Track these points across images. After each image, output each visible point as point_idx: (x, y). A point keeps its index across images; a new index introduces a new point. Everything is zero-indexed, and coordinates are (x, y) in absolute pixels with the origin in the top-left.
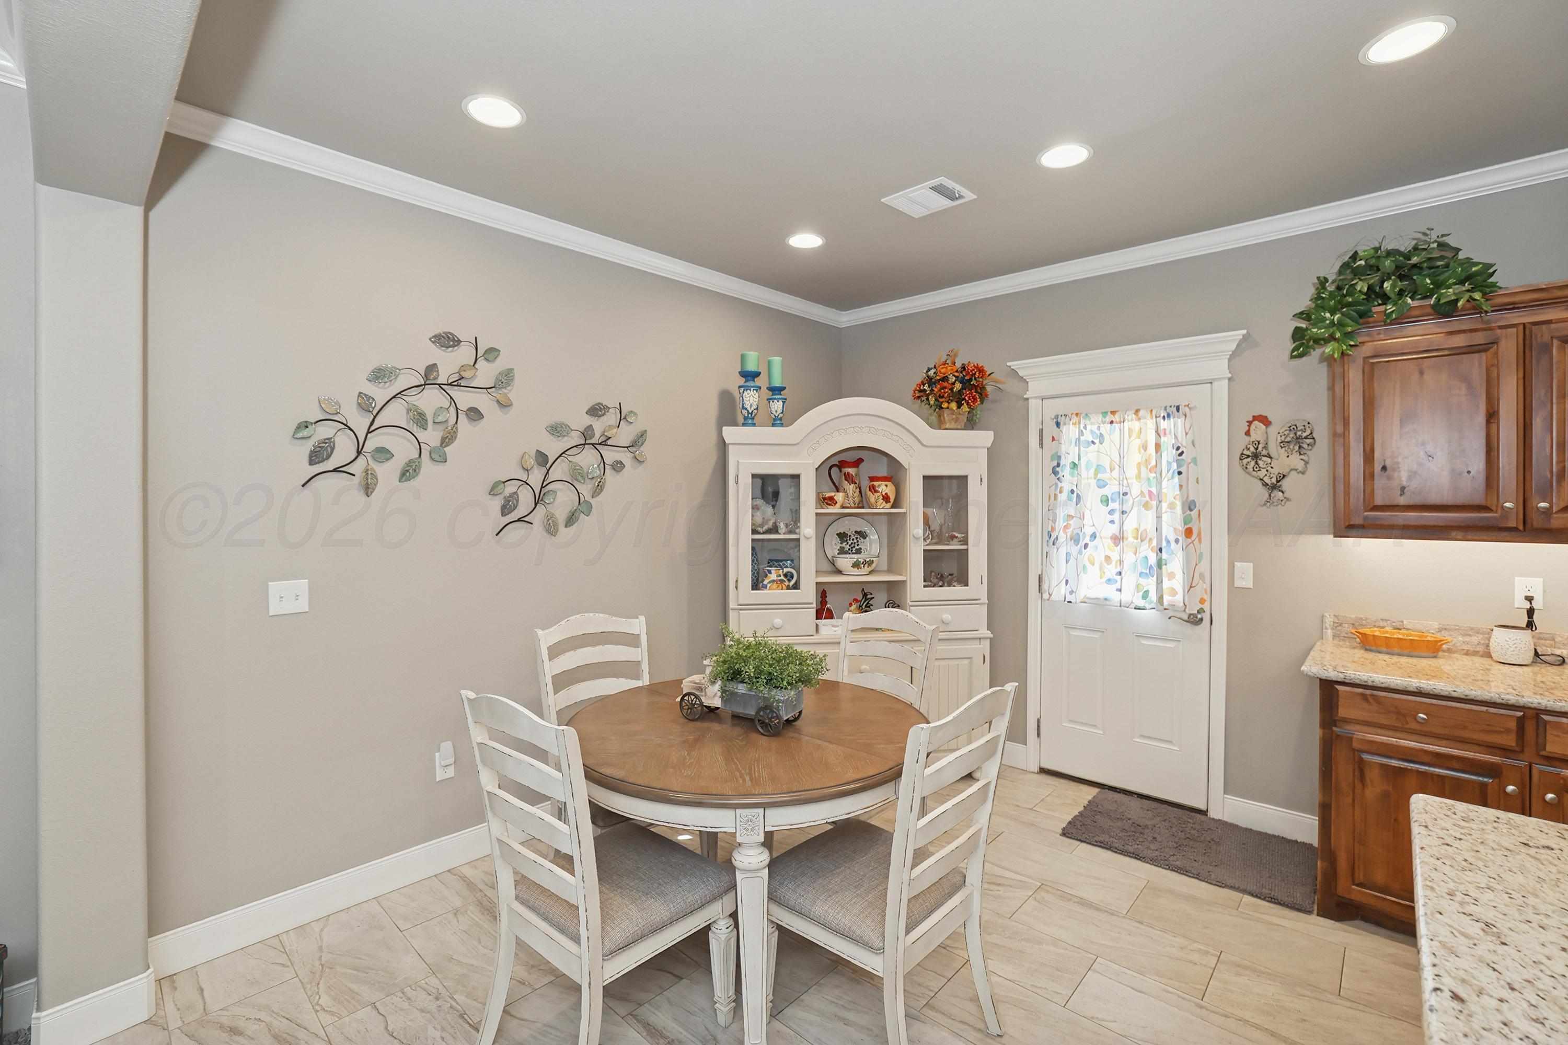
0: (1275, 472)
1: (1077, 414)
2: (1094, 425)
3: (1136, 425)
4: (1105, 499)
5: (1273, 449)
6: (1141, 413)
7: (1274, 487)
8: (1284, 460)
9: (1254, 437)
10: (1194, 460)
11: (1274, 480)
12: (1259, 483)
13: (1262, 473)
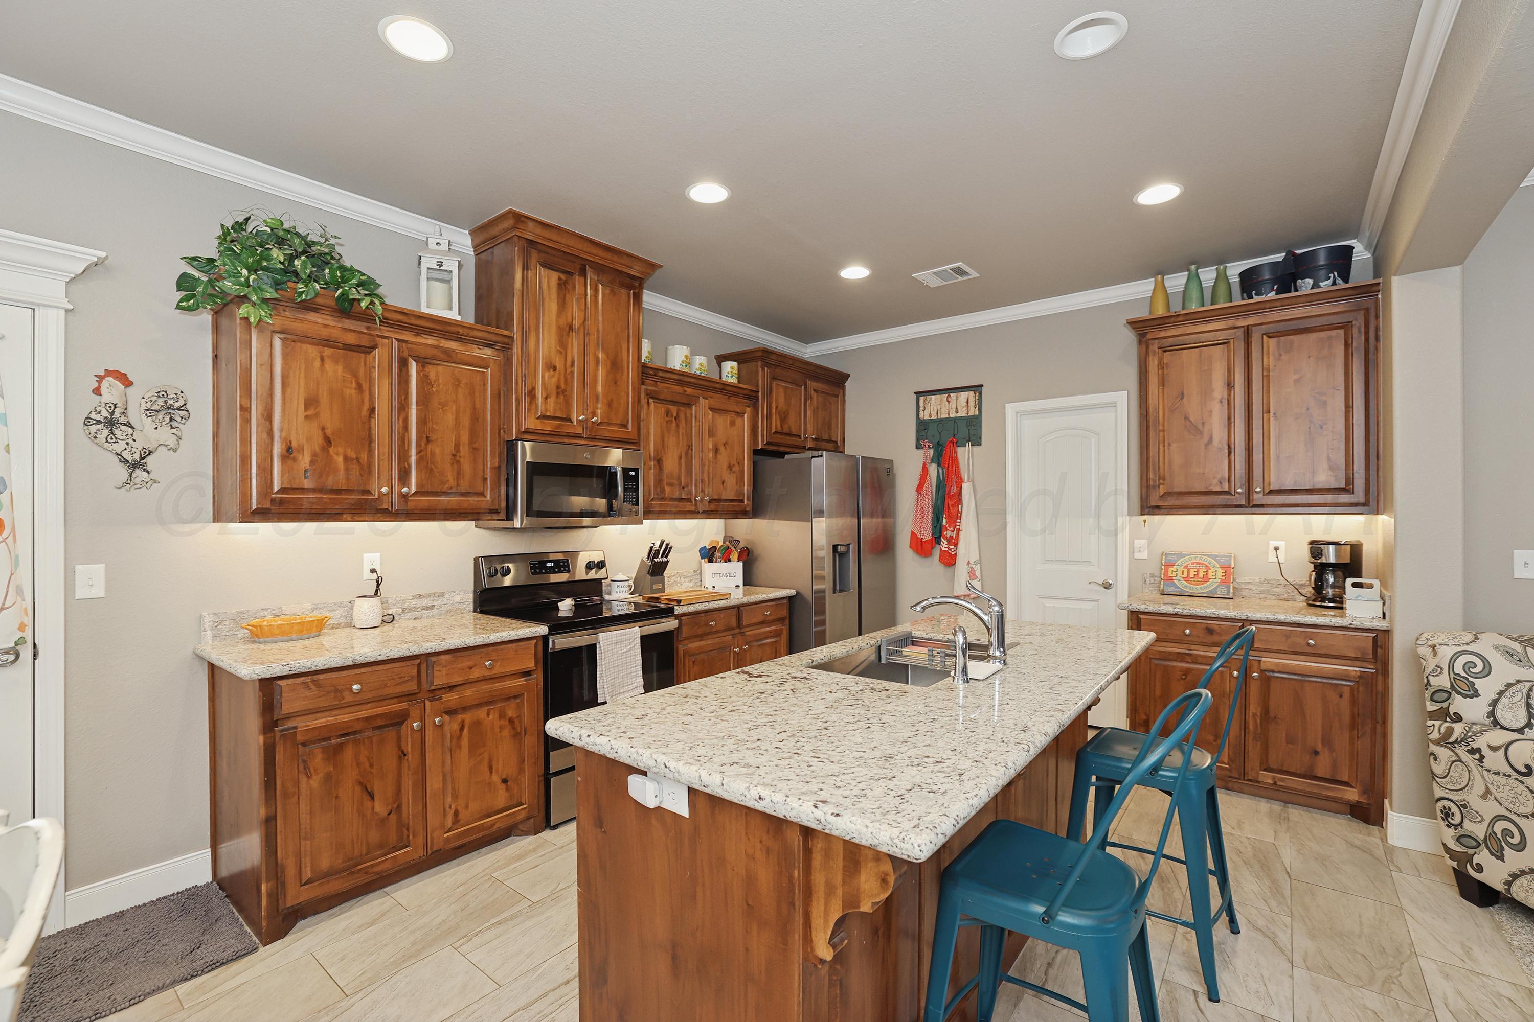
0: (138, 446)
5: (135, 415)
7: (135, 465)
8: (150, 432)
9: (108, 396)
10: (3, 418)
11: (136, 457)
12: (116, 459)
13: (121, 445)
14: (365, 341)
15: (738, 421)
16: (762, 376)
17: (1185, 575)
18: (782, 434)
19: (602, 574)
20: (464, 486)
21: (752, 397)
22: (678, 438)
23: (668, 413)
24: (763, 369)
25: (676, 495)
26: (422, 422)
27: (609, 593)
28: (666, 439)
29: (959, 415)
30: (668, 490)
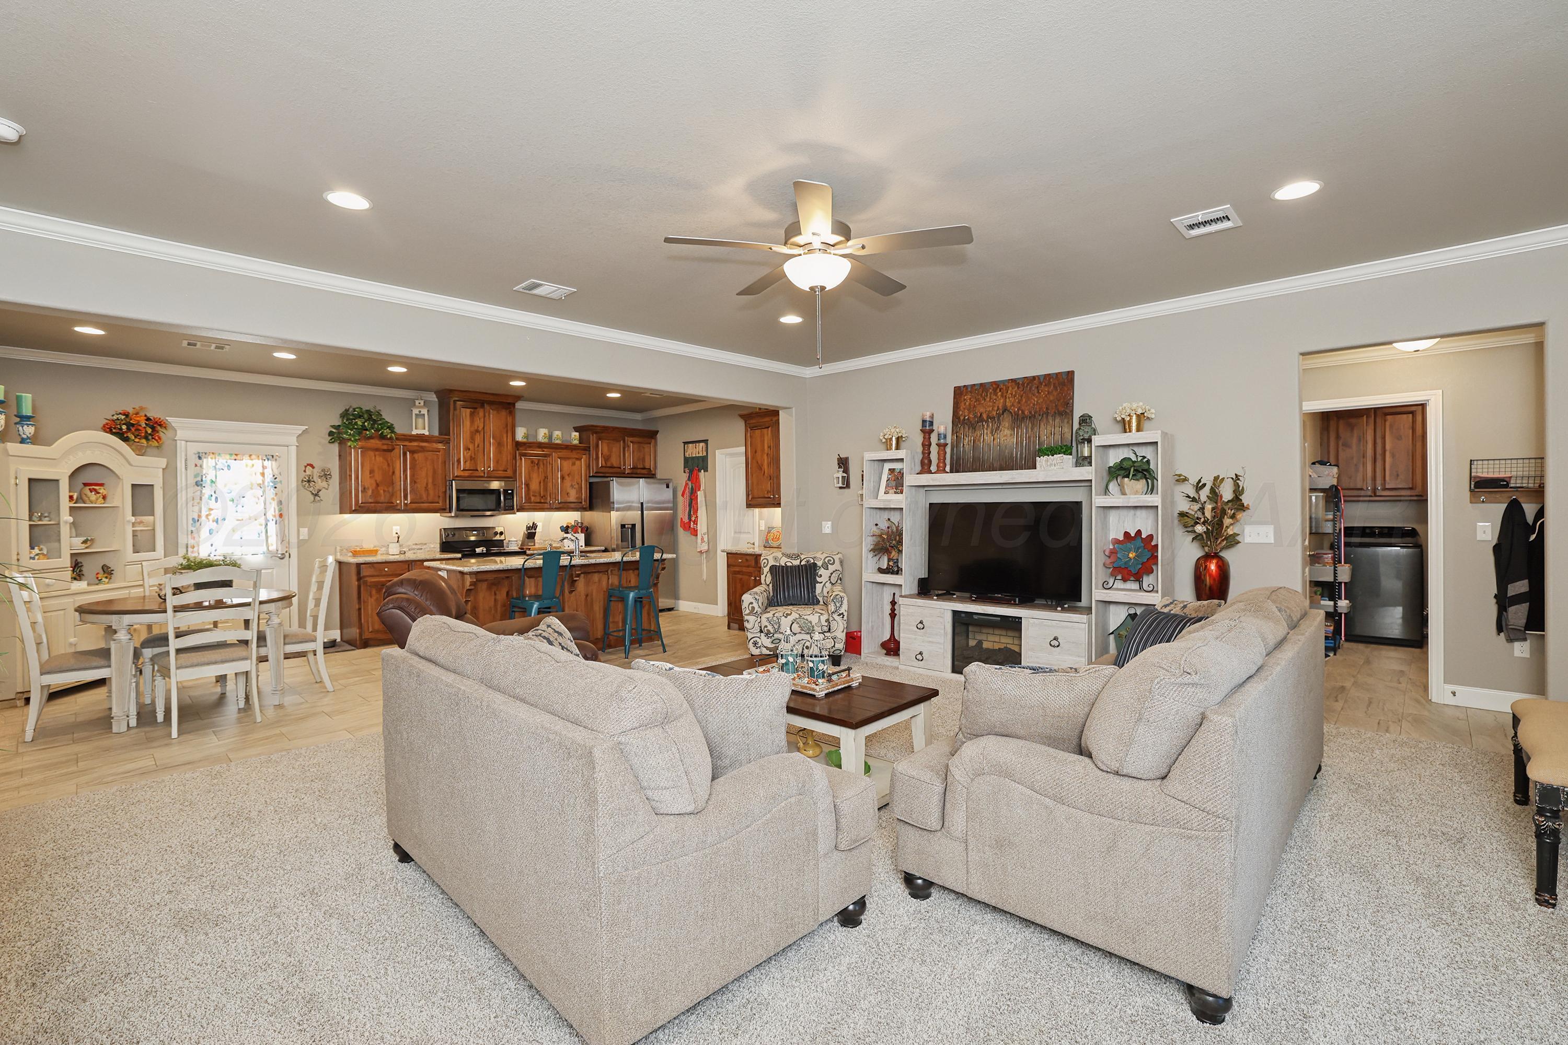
0: (317, 488)
1: (213, 453)
2: (222, 461)
3: (250, 462)
4: (232, 499)
5: (316, 478)
6: (253, 457)
7: (316, 495)
8: (320, 484)
9: (308, 473)
10: (281, 482)
11: (316, 492)
12: (310, 493)
13: (311, 489)
14: (390, 448)
15: (578, 463)
16: (593, 438)
17: (773, 537)
18: (606, 467)
19: (502, 537)
20: (430, 499)
21: (587, 449)
22: (538, 473)
23: (532, 462)
24: (593, 436)
25: (538, 501)
26: (412, 476)
27: (507, 547)
28: (531, 474)
29: (699, 455)
30: (533, 499)
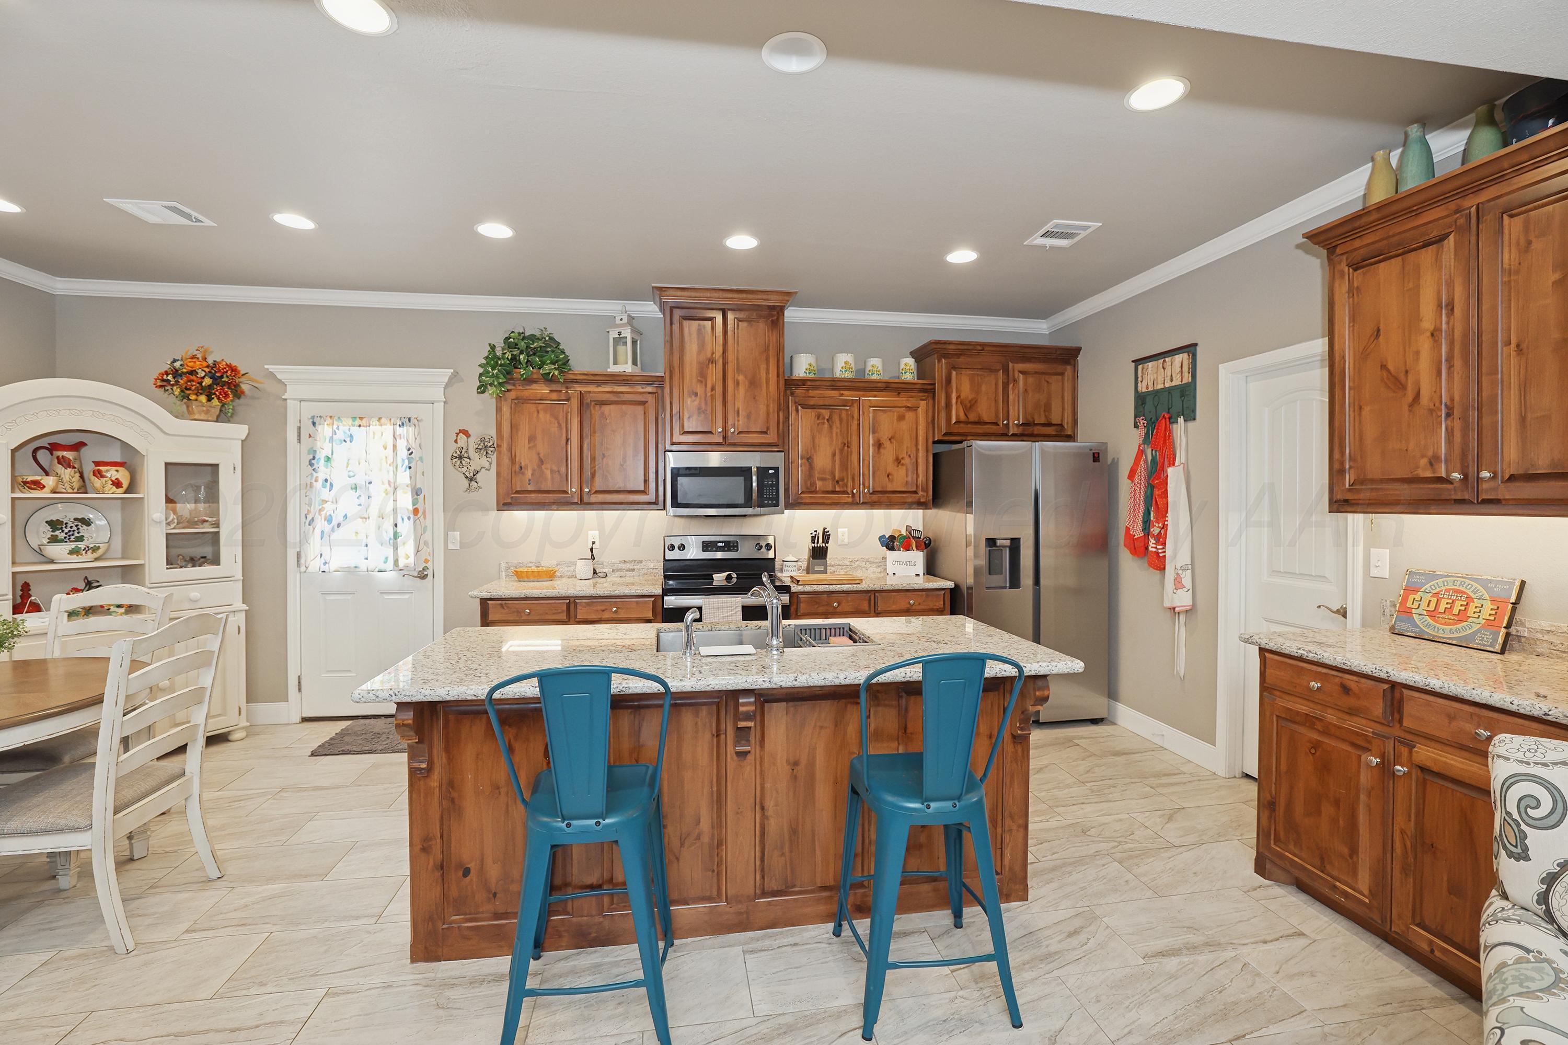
0: (472, 469)
1: (331, 417)
2: (345, 427)
3: (378, 429)
4: (354, 486)
5: (472, 453)
6: (383, 420)
7: (471, 479)
8: (478, 461)
9: (460, 444)
10: (421, 459)
11: (472, 475)
12: (463, 476)
13: (464, 469)
15: (909, 416)
16: (940, 368)
17: (1432, 608)
18: (967, 423)
19: (771, 555)
20: (629, 485)
21: (929, 391)
22: (831, 437)
23: (818, 416)
24: (940, 361)
25: (830, 488)
26: (600, 445)
27: (781, 571)
28: (817, 441)
29: (1174, 384)
30: (819, 484)
